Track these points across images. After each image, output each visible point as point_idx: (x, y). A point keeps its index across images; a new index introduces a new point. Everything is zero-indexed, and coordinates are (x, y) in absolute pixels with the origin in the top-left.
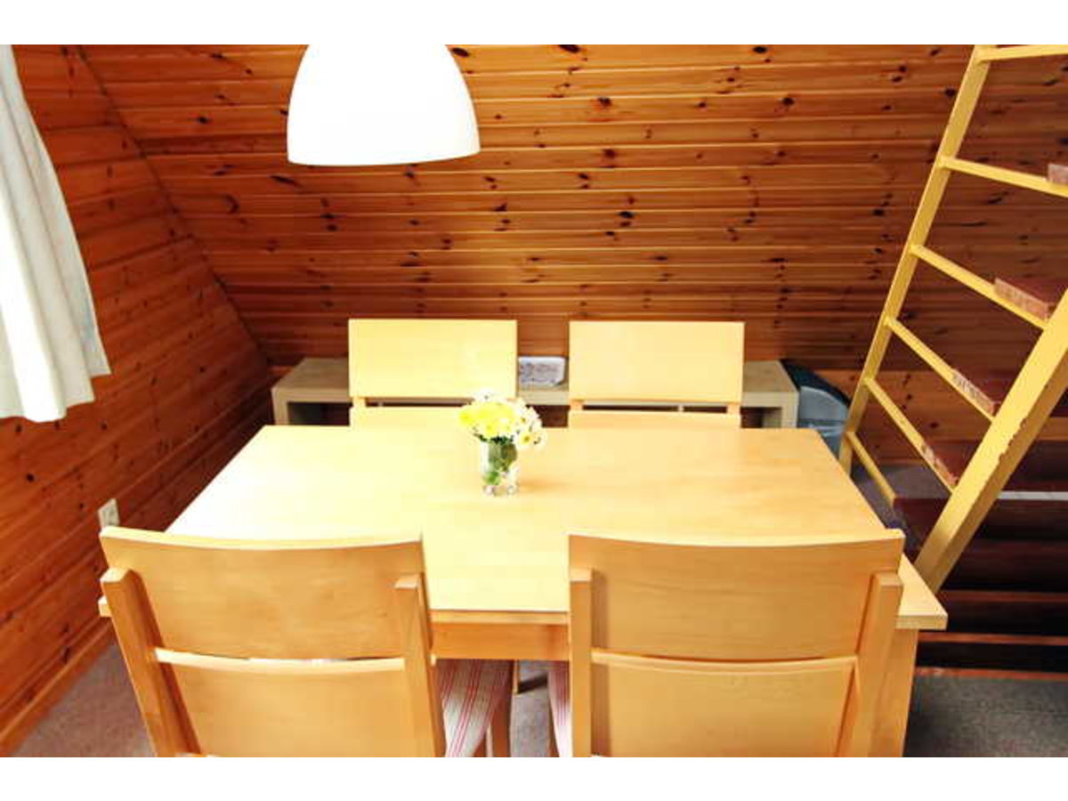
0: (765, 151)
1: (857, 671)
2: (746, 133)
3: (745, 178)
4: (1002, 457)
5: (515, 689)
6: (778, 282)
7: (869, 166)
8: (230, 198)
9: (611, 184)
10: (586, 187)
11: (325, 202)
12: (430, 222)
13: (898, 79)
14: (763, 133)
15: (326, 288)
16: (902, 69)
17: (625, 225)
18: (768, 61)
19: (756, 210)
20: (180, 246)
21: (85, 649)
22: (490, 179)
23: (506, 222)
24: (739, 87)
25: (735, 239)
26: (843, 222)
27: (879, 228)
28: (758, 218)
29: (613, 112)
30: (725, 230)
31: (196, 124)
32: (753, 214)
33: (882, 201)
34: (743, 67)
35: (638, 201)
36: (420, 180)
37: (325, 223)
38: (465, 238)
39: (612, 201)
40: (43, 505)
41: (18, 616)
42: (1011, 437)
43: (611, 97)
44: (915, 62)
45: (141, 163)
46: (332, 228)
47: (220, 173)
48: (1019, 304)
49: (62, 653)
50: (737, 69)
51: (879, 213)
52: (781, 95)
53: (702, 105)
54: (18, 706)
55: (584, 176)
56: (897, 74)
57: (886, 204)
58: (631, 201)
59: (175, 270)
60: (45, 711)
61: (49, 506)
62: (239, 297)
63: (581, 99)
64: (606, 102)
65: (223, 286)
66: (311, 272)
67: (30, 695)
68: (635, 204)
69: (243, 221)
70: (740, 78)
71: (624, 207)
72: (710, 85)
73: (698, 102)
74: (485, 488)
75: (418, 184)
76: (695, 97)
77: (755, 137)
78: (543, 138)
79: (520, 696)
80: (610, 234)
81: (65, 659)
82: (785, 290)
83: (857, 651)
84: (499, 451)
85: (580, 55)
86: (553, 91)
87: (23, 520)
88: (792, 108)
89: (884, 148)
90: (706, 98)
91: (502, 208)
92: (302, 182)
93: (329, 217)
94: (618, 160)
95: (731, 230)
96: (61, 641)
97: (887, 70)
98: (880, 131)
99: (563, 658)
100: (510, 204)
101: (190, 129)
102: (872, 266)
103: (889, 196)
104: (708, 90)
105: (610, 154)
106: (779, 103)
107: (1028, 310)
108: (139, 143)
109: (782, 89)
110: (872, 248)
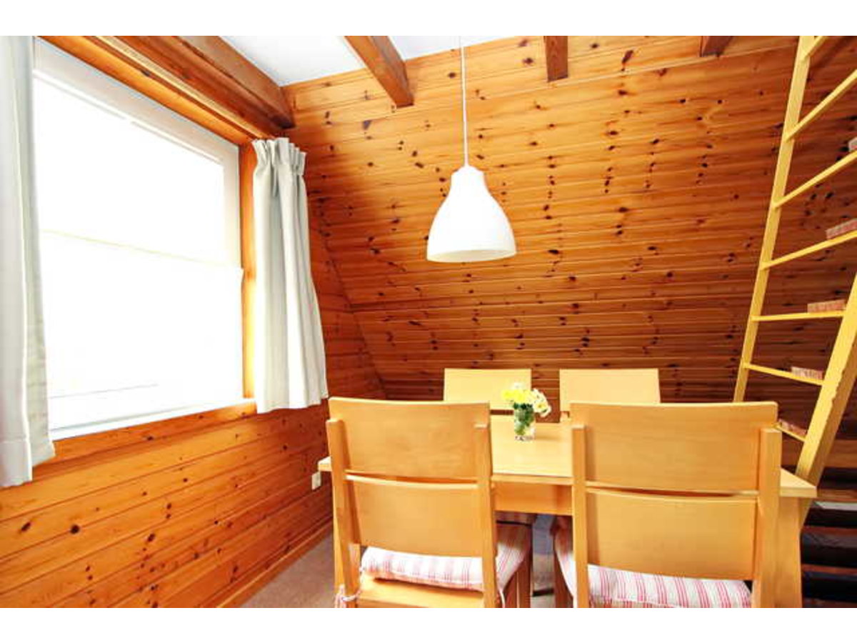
0: (661, 302)
1: (759, 505)
2: (649, 294)
3: (650, 317)
4: (834, 401)
5: (531, 594)
6: (673, 379)
7: (722, 309)
8: (389, 333)
9: (577, 323)
10: (564, 324)
11: (433, 335)
12: (483, 344)
13: (730, 261)
14: (659, 292)
15: (430, 382)
16: (732, 255)
17: (585, 345)
18: (656, 254)
19: (659, 336)
20: (363, 357)
21: (296, 549)
22: (514, 321)
23: (522, 344)
24: (642, 268)
25: (646, 353)
26: (708, 342)
27: (731, 346)
28: (659, 341)
29: (577, 284)
30: (641, 348)
31: (378, 296)
32: (656, 338)
33: (731, 329)
34: (644, 258)
35: (592, 332)
36: (479, 322)
37: (432, 346)
38: (501, 353)
39: (577, 332)
40: (288, 464)
41: (268, 518)
42: (837, 385)
43: (576, 276)
44: (739, 251)
45: (351, 315)
46: (435, 348)
47: (387, 320)
48: (825, 311)
49: (285, 547)
50: (641, 259)
51: (729, 337)
52: (665, 272)
53: (623, 278)
54: (260, 570)
55: (562, 319)
56: (729, 258)
57: (733, 331)
58: (588, 332)
59: (360, 367)
60: (272, 577)
61: (290, 465)
62: (388, 386)
63: (560, 278)
64: (573, 279)
65: (381, 380)
66: (424, 373)
67: (267, 566)
68: (590, 334)
69: (394, 345)
70: (641, 264)
71: (583, 335)
72: (626, 268)
73: (620, 277)
74: (516, 437)
75: (479, 324)
76: (620, 274)
77: (653, 295)
78: (542, 298)
79: (535, 598)
80: (577, 351)
81: (286, 552)
82: (679, 384)
83: (757, 488)
84: (524, 414)
85: (559, 255)
86: (545, 274)
87: (278, 468)
88: (673, 278)
89: (728, 299)
90: (625, 275)
91: (520, 337)
92: (423, 324)
93: (434, 342)
94: (580, 309)
95: (644, 348)
96: (286, 540)
97: (724, 256)
98: (723, 290)
99: (567, 513)
100: (524, 335)
101: (374, 298)
102: (731, 369)
103: (734, 327)
104: (625, 271)
105: (576, 306)
106: (665, 277)
107: (832, 310)
108: (351, 306)
109: (665, 268)
110: (728, 358)
